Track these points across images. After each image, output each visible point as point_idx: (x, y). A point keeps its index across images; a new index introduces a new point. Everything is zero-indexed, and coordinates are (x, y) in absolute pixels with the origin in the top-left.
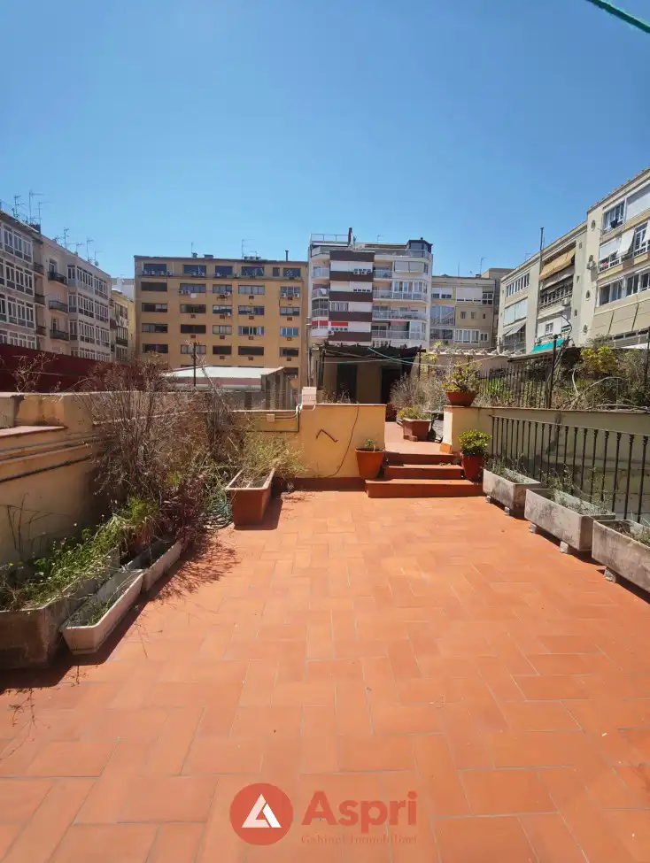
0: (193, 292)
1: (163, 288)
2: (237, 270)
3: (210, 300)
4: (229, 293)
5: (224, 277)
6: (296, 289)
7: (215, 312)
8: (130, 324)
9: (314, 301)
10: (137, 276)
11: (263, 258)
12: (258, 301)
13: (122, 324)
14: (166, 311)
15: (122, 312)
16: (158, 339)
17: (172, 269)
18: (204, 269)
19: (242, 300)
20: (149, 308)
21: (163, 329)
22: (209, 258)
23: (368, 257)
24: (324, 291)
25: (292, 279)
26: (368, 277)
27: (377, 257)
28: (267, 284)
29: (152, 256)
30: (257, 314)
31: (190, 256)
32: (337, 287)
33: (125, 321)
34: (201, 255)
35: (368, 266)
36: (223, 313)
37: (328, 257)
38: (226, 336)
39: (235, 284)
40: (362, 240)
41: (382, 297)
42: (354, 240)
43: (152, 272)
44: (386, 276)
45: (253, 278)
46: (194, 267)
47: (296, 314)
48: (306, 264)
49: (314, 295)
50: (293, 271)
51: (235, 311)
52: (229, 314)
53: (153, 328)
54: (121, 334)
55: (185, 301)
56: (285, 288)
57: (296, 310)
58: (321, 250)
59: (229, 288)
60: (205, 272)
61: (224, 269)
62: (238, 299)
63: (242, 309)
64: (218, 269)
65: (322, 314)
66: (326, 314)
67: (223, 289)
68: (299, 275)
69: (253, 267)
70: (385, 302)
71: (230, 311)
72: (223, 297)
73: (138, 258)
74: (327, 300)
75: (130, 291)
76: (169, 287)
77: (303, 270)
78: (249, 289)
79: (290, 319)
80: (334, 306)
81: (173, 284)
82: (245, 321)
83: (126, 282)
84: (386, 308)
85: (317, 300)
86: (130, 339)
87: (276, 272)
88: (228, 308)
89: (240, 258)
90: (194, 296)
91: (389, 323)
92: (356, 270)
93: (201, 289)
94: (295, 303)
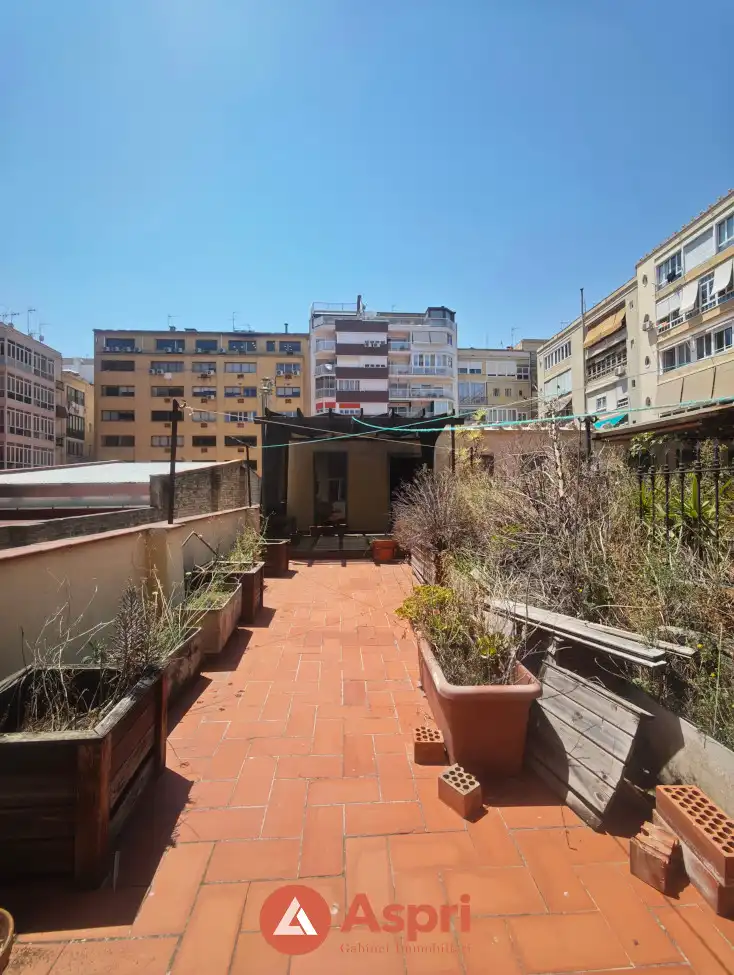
0: (168, 371)
1: (129, 366)
2: (223, 344)
3: (188, 380)
4: (212, 372)
5: (206, 353)
6: (296, 365)
7: (195, 395)
8: (87, 412)
9: (317, 380)
10: (97, 353)
11: (257, 331)
12: (249, 381)
13: (76, 411)
14: (132, 394)
15: (77, 398)
16: (121, 429)
17: (140, 343)
18: (181, 343)
19: (232, 380)
20: (112, 391)
21: (128, 416)
22: (192, 332)
23: (381, 327)
24: (329, 367)
25: (290, 354)
26: (382, 350)
27: (391, 327)
28: (261, 361)
29: (115, 329)
30: (248, 396)
31: (168, 329)
32: (345, 362)
33: (81, 408)
34: (180, 328)
35: (380, 338)
36: (205, 396)
37: (333, 327)
38: (209, 424)
39: (220, 361)
40: (372, 310)
41: (400, 373)
42: (364, 308)
43: (116, 349)
44: (402, 349)
45: (242, 353)
46: (169, 343)
47: (296, 395)
48: (307, 337)
49: (317, 373)
50: (291, 345)
51: (221, 393)
52: (212, 397)
53: (115, 416)
54: (75, 425)
55: (157, 382)
56: (282, 365)
57: (295, 390)
58: (325, 319)
59: (212, 366)
60: (183, 349)
61: (207, 344)
62: (222, 380)
63: (229, 391)
64: (199, 344)
65: (327, 395)
66: (332, 396)
67: (205, 367)
68: (298, 349)
69: (243, 342)
70: (404, 379)
71: (214, 393)
72: (204, 377)
73: (98, 332)
74: (333, 378)
75: (89, 373)
76: (137, 366)
77: (304, 343)
78: (237, 367)
79: (288, 401)
80: (342, 385)
81: (142, 362)
82: (233, 405)
83: (86, 362)
84: (405, 386)
85: (322, 378)
86: (87, 429)
87: (270, 346)
88: (212, 390)
89: (232, 331)
90: (168, 376)
91: (410, 403)
92: (367, 343)
93: (177, 367)
94: (293, 382)
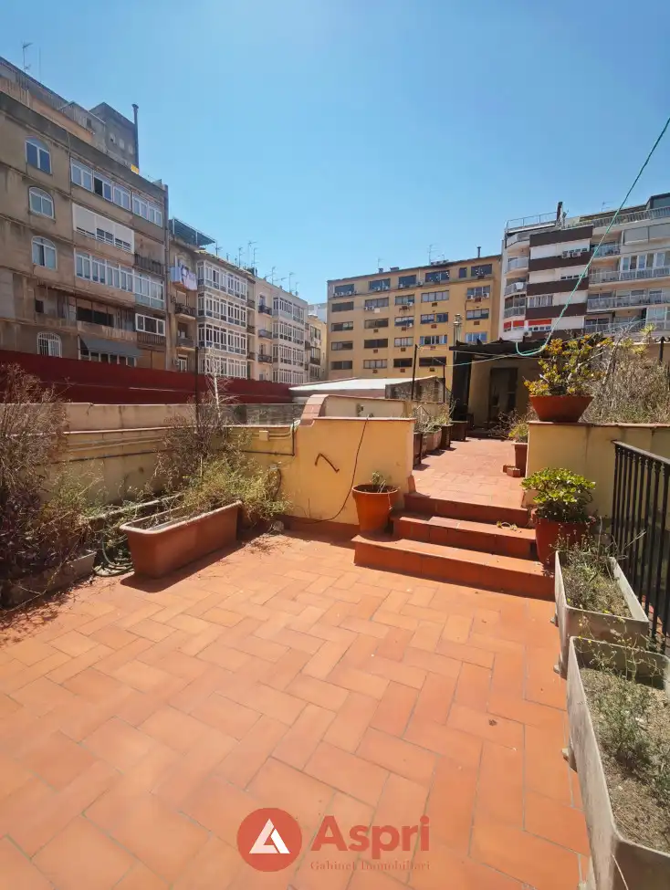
0: (377, 307)
1: (350, 306)
2: (421, 277)
3: (392, 312)
4: (411, 304)
5: (407, 287)
6: (487, 288)
7: (397, 324)
8: (322, 344)
9: (506, 300)
10: (329, 299)
11: (450, 261)
12: (440, 309)
13: (316, 344)
14: (352, 328)
15: (316, 334)
16: (344, 356)
17: (359, 287)
18: (388, 282)
19: (427, 309)
20: (338, 327)
21: (348, 346)
22: (395, 271)
23: (583, 233)
24: (520, 285)
25: (481, 277)
26: (583, 258)
27: (596, 231)
28: (452, 288)
29: (341, 278)
30: (440, 321)
31: (378, 272)
32: (538, 278)
33: (318, 342)
34: (387, 270)
35: (582, 245)
36: (404, 325)
37: (528, 243)
38: (407, 349)
39: (418, 293)
40: (573, 217)
41: (604, 281)
42: (564, 215)
43: (342, 292)
44: (610, 252)
45: (437, 283)
46: (378, 282)
47: (485, 316)
48: (499, 258)
49: (508, 291)
50: (483, 268)
51: (417, 320)
52: (411, 325)
53: (341, 346)
54: (314, 353)
55: (370, 317)
56: (472, 289)
57: (484, 312)
58: (519, 237)
59: (411, 299)
60: (389, 286)
61: (408, 279)
62: (421, 309)
63: (425, 318)
64: (401, 280)
65: (516, 313)
66: (522, 313)
67: (406, 300)
68: (490, 272)
69: (438, 272)
70: (609, 287)
71: (412, 322)
72: (405, 308)
73: (330, 282)
74: (524, 295)
75: (323, 314)
76: (355, 305)
77: (495, 264)
78: (432, 297)
79: (477, 323)
80: (532, 302)
81: (359, 302)
82: (427, 331)
83: (322, 305)
84: (609, 295)
85: (511, 298)
86: (322, 356)
87: (463, 273)
88: (410, 319)
89: (428, 264)
90: (377, 310)
91: (613, 314)
92: (565, 253)
93: (384, 303)
94: (483, 305)
